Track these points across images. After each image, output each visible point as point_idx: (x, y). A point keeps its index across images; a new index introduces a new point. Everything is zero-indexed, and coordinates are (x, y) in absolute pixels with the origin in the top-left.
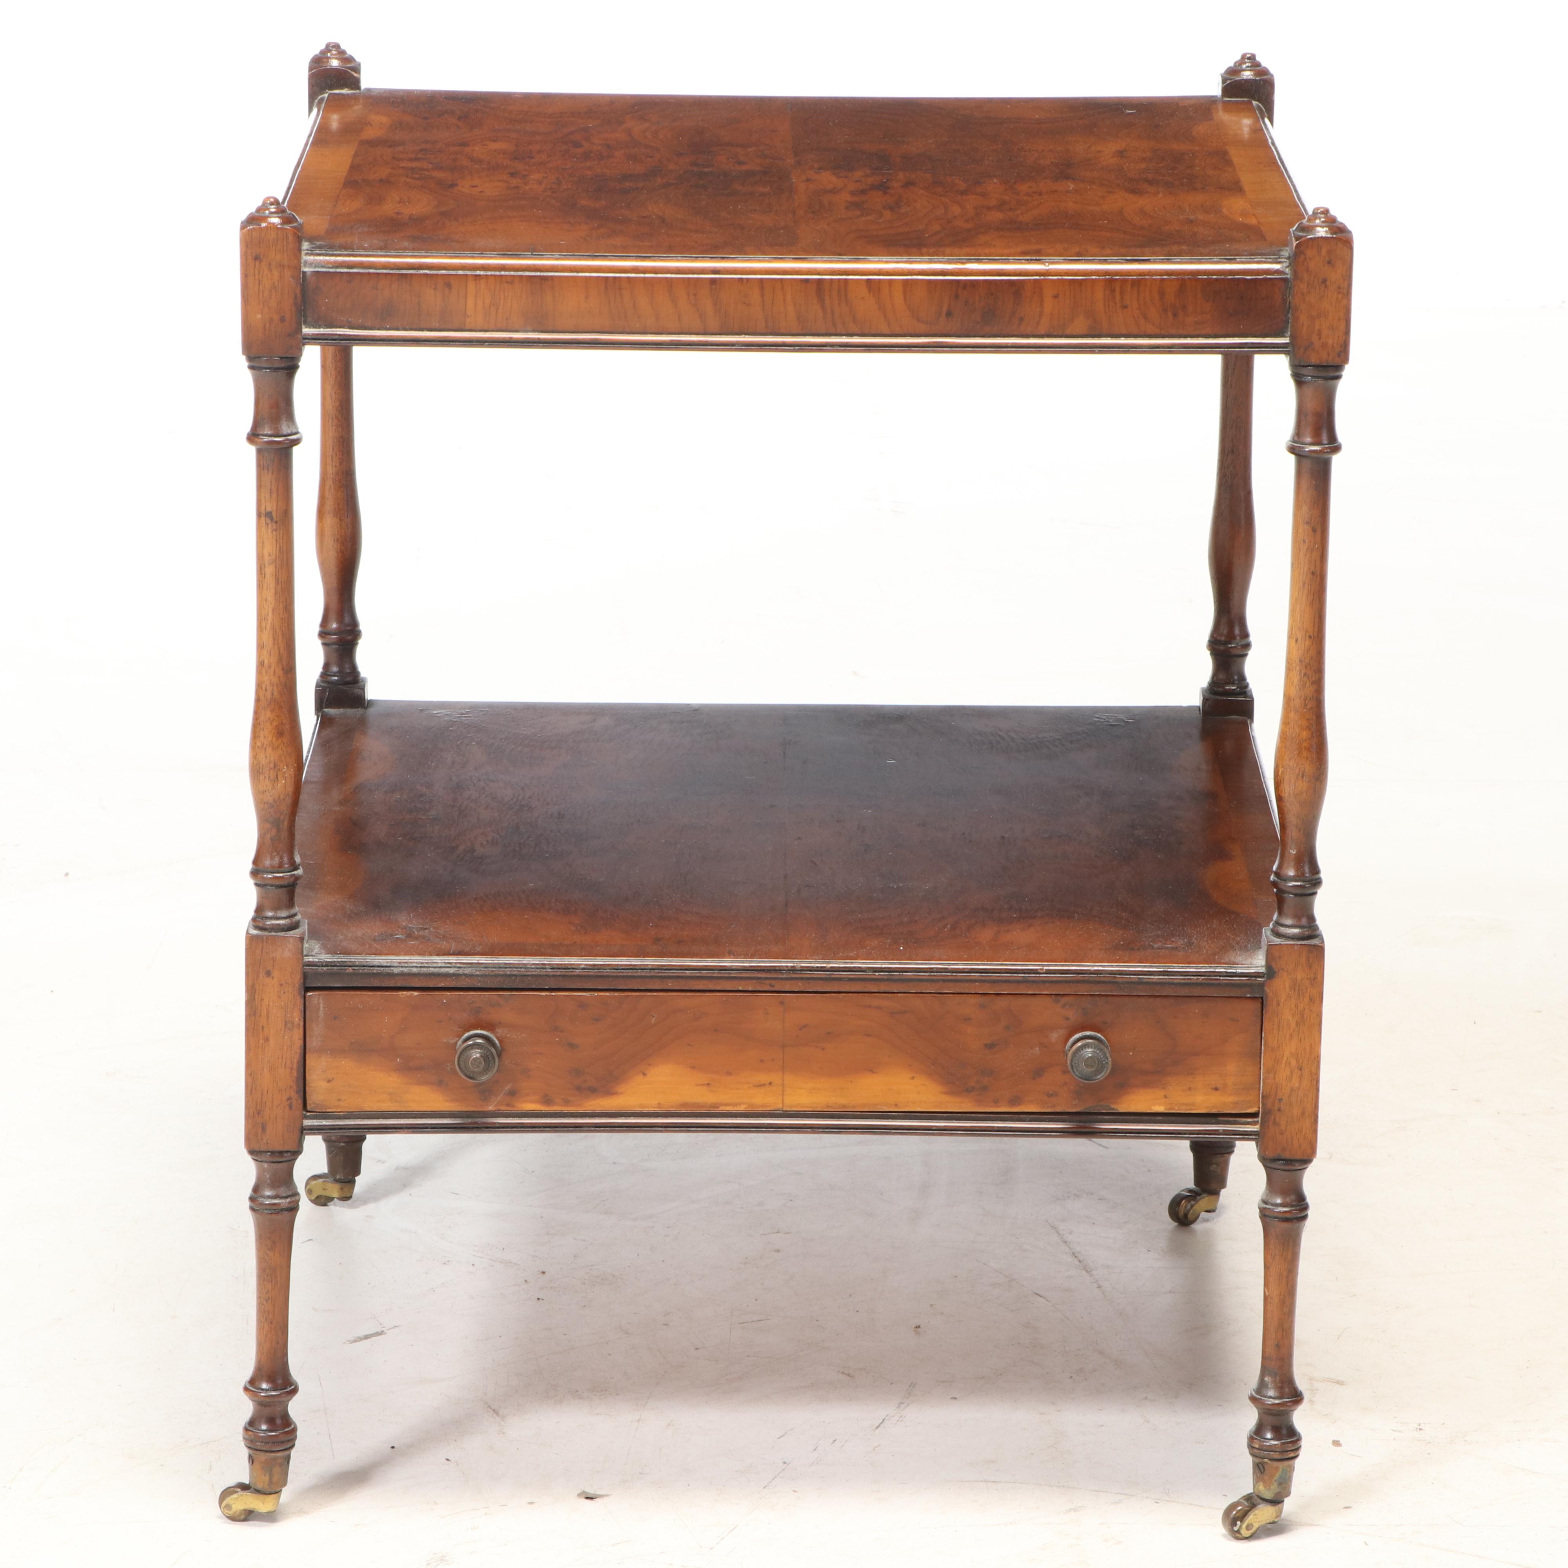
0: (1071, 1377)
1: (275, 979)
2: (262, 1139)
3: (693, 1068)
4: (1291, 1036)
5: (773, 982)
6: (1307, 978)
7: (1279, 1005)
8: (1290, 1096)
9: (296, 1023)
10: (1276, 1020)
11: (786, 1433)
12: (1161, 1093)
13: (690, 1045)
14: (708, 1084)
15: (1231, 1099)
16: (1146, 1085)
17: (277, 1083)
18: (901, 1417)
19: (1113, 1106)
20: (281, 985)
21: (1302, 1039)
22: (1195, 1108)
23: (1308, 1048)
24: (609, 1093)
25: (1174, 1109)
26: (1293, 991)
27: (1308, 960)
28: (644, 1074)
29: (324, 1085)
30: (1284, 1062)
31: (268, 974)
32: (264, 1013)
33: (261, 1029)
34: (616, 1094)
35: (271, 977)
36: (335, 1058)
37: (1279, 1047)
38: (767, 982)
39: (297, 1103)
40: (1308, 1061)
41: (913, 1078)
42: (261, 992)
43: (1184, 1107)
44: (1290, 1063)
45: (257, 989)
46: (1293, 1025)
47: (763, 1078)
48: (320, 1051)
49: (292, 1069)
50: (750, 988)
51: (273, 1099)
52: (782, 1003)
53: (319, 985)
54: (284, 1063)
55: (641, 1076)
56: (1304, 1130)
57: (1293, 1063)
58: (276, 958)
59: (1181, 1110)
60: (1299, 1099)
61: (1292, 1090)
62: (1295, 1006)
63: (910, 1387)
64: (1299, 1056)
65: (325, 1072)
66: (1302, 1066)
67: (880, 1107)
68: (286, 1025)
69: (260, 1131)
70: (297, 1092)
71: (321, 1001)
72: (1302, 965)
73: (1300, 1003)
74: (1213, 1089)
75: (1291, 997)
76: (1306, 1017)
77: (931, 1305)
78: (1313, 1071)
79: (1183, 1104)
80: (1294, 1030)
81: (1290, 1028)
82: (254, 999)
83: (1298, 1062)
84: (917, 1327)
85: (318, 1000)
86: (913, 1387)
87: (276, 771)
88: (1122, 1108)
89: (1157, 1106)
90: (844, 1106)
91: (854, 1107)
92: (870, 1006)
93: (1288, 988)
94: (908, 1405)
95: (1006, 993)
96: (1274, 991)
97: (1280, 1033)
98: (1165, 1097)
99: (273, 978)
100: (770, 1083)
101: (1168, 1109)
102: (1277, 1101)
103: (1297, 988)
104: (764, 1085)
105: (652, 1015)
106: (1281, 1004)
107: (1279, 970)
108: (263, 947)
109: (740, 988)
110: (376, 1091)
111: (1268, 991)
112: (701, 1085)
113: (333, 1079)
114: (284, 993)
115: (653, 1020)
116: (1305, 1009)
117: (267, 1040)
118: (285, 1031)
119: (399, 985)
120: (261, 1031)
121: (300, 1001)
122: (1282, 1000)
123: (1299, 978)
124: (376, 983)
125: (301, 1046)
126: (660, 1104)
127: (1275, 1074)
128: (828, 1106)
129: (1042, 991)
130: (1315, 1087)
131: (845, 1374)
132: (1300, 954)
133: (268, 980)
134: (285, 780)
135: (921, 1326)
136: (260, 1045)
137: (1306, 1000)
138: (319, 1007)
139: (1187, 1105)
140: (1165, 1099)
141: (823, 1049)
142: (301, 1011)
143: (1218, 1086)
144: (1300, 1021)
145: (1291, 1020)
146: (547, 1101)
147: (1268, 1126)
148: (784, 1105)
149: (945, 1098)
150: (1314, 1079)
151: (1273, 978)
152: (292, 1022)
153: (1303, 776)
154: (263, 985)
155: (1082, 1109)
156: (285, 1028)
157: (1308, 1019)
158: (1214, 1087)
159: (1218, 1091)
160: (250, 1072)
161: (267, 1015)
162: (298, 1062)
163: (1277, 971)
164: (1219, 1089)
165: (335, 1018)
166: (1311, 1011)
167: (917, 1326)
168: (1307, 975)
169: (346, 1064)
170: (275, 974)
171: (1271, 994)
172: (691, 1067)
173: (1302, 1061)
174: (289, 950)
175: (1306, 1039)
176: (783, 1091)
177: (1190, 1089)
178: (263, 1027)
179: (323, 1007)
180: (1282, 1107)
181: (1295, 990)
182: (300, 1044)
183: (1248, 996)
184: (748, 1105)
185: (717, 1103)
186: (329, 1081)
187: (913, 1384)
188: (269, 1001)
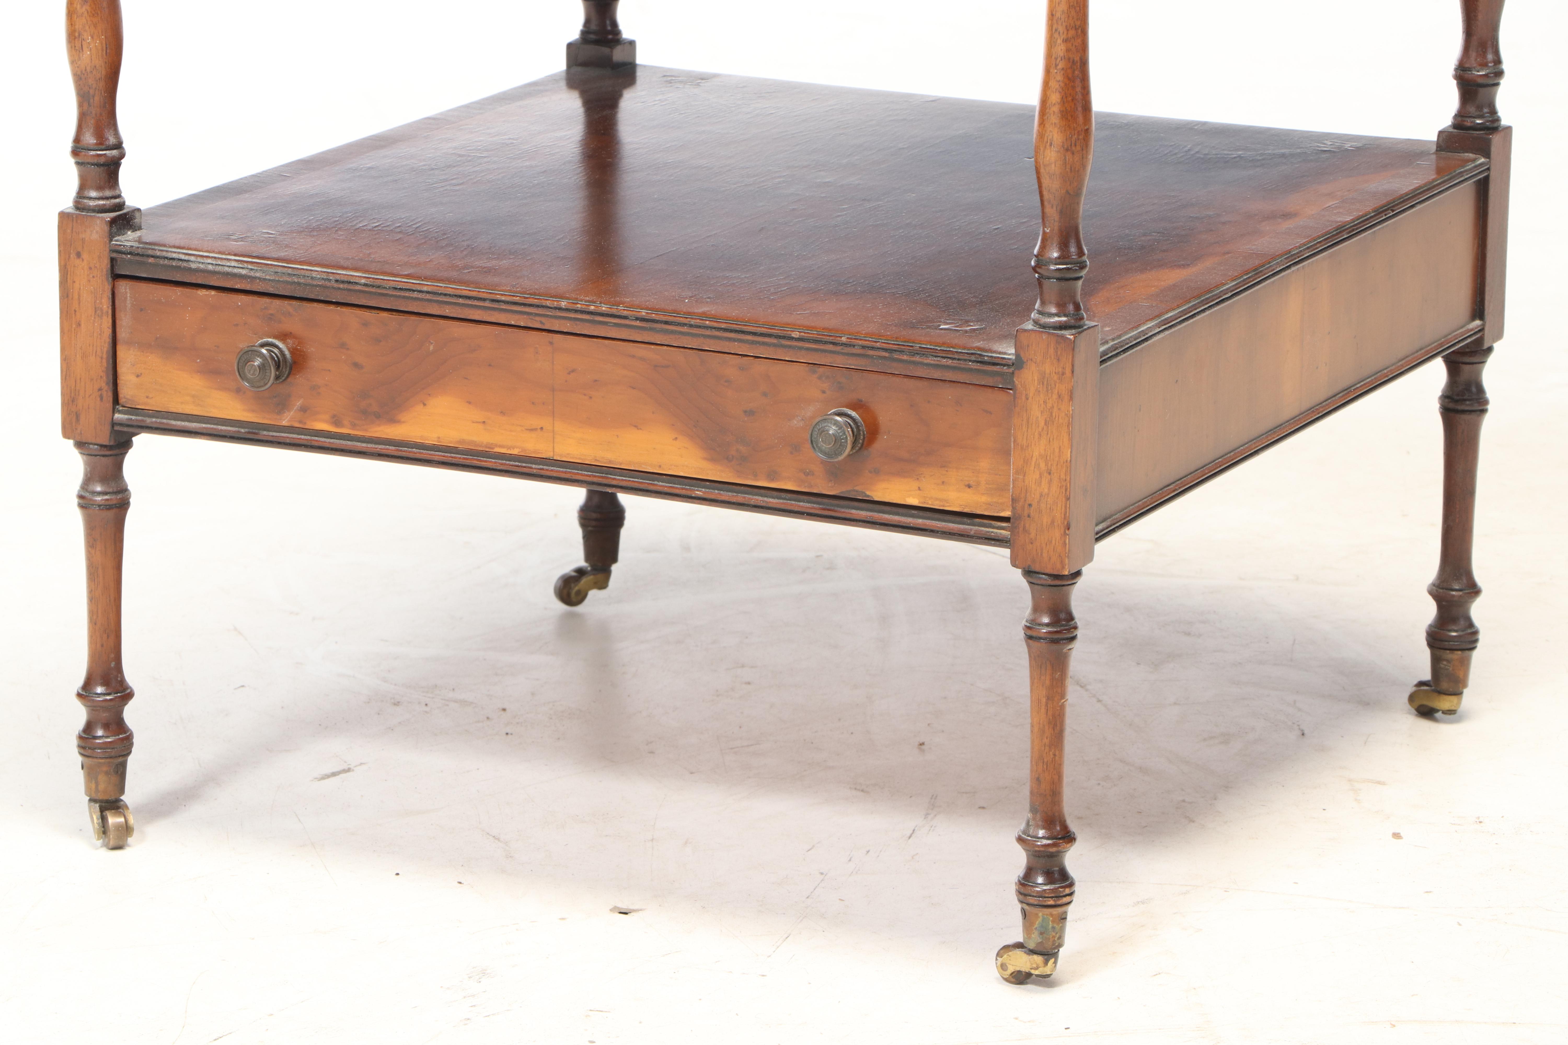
0: (1099, 784)
1: (85, 261)
2: (76, 429)
3: (470, 403)
4: (1040, 435)
5: (543, 320)
6: (1055, 373)
7: (1027, 399)
8: (1039, 502)
9: (104, 311)
10: (1025, 415)
11: (813, 846)
12: (914, 485)
13: (467, 379)
14: (484, 422)
15: (984, 499)
16: (901, 474)
17: (89, 372)
18: (931, 827)
19: (868, 493)
20: (90, 268)
21: (1051, 440)
22: (948, 504)
23: (1057, 450)
24: (393, 421)
25: (928, 504)
26: (1041, 385)
27: (1057, 352)
28: (425, 405)
29: (132, 378)
30: (1033, 464)
31: (79, 255)
32: (76, 296)
33: (73, 312)
34: (399, 422)
35: (81, 259)
36: (143, 352)
37: (1028, 446)
38: (537, 318)
39: (108, 396)
40: (1057, 465)
41: (676, 439)
42: (72, 274)
43: (937, 502)
44: (1039, 464)
45: (69, 270)
46: (1042, 423)
47: (535, 421)
48: (129, 343)
49: (102, 358)
50: (522, 324)
51: (85, 388)
52: (551, 343)
53: (128, 273)
54: (94, 352)
55: (422, 406)
56: (1053, 542)
57: (1043, 465)
58: (85, 239)
59: (934, 505)
60: (1049, 506)
61: (1041, 495)
62: (1044, 401)
63: (931, 799)
64: (1048, 458)
65: (134, 365)
66: (1051, 470)
67: (645, 467)
68: (96, 312)
69: (74, 419)
70: (107, 384)
71: (128, 290)
72: (1050, 357)
73: (1049, 399)
74: (966, 486)
75: (1039, 391)
76: (1054, 417)
77: (929, 725)
78: (1061, 477)
79: (937, 499)
80: (1043, 429)
81: (1038, 426)
82: (67, 281)
83: (1046, 465)
84: (921, 745)
85: (126, 289)
86: (935, 799)
87: (80, 42)
88: (878, 496)
89: (911, 498)
90: (610, 462)
91: (621, 464)
92: (633, 357)
93: (1036, 382)
94: (935, 816)
95: (765, 356)
96: (1023, 382)
97: (1029, 430)
98: (919, 489)
99: (83, 260)
100: (542, 428)
101: (922, 503)
102: (1026, 506)
103: (1045, 383)
104: (536, 429)
105: (430, 342)
106: (1030, 399)
107: (1027, 360)
108: (73, 225)
109: (513, 323)
110: (180, 392)
111: (1017, 382)
112: (477, 422)
113: (141, 374)
114: (93, 277)
115: (431, 348)
116: (1053, 407)
117: (79, 325)
118: (95, 318)
119: (200, 282)
120: (73, 315)
121: (108, 288)
122: (1031, 395)
123: (1048, 371)
124: (178, 277)
125: (109, 335)
126: (439, 438)
127: (1024, 476)
128: (596, 460)
129: (798, 358)
130: (1064, 494)
131: (859, 790)
132: (1048, 345)
133: (78, 262)
134: (90, 50)
135: (925, 743)
136: (73, 330)
137: (1055, 396)
138: (127, 296)
139: (941, 500)
140: (919, 492)
141: (591, 398)
142: (109, 298)
143: (971, 483)
144: (1048, 419)
145: (1040, 417)
146: (337, 422)
147: (1018, 532)
148: (555, 453)
149: (705, 465)
150: (1063, 486)
151: (1021, 369)
152: (101, 308)
153: (1051, 145)
154: (74, 266)
155: (838, 492)
156: (95, 314)
157: (1057, 418)
158: (967, 483)
159: (971, 488)
160: (64, 357)
161: (79, 299)
162: (107, 352)
163: (1025, 361)
164: (972, 487)
165: (141, 310)
166: (1059, 409)
167: (921, 742)
168: (1055, 369)
169: (153, 360)
170: (85, 256)
171: (1019, 386)
172: (467, 402)
173: (1051, 465)
174: (97, 232)
175: (1055, 440)
176: (554, 438)
177: (943, 482)
178: (75, 311)
179: (130, 297)
180: (1032, 514)
181: (1043, 384)
182: (108, 334)
183: (1000, 386)
184: (520, 450)
185: (492, 444)
186: (138, 376)
187: (934, 796)
188: (80, 284)
